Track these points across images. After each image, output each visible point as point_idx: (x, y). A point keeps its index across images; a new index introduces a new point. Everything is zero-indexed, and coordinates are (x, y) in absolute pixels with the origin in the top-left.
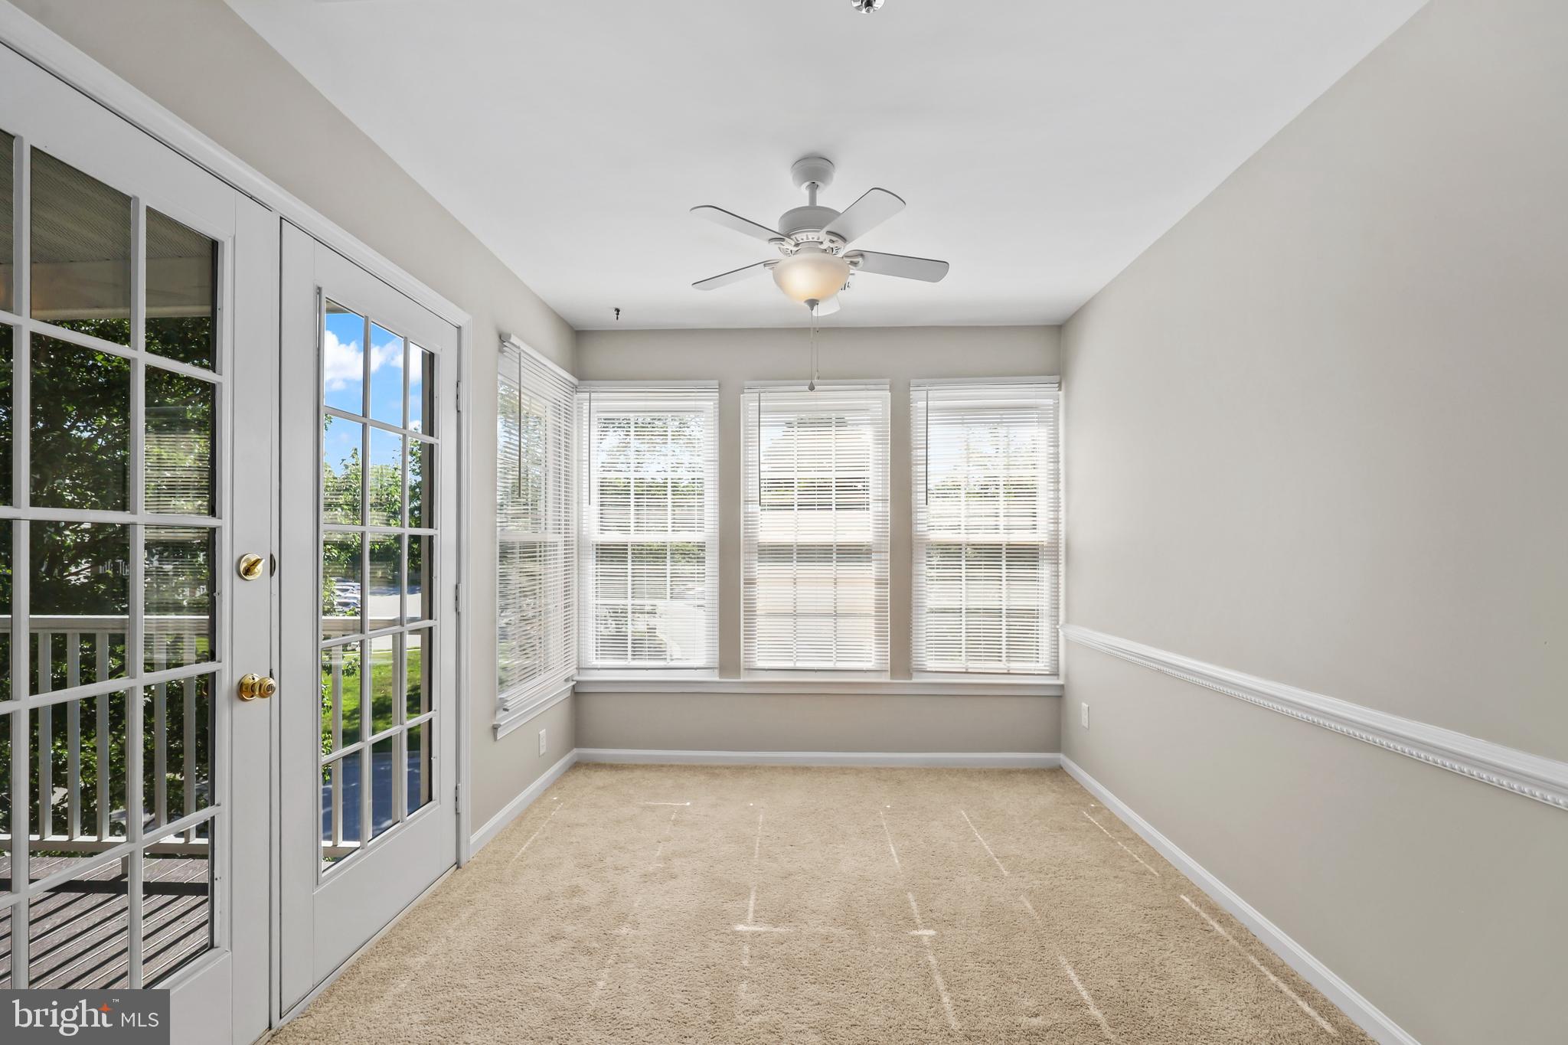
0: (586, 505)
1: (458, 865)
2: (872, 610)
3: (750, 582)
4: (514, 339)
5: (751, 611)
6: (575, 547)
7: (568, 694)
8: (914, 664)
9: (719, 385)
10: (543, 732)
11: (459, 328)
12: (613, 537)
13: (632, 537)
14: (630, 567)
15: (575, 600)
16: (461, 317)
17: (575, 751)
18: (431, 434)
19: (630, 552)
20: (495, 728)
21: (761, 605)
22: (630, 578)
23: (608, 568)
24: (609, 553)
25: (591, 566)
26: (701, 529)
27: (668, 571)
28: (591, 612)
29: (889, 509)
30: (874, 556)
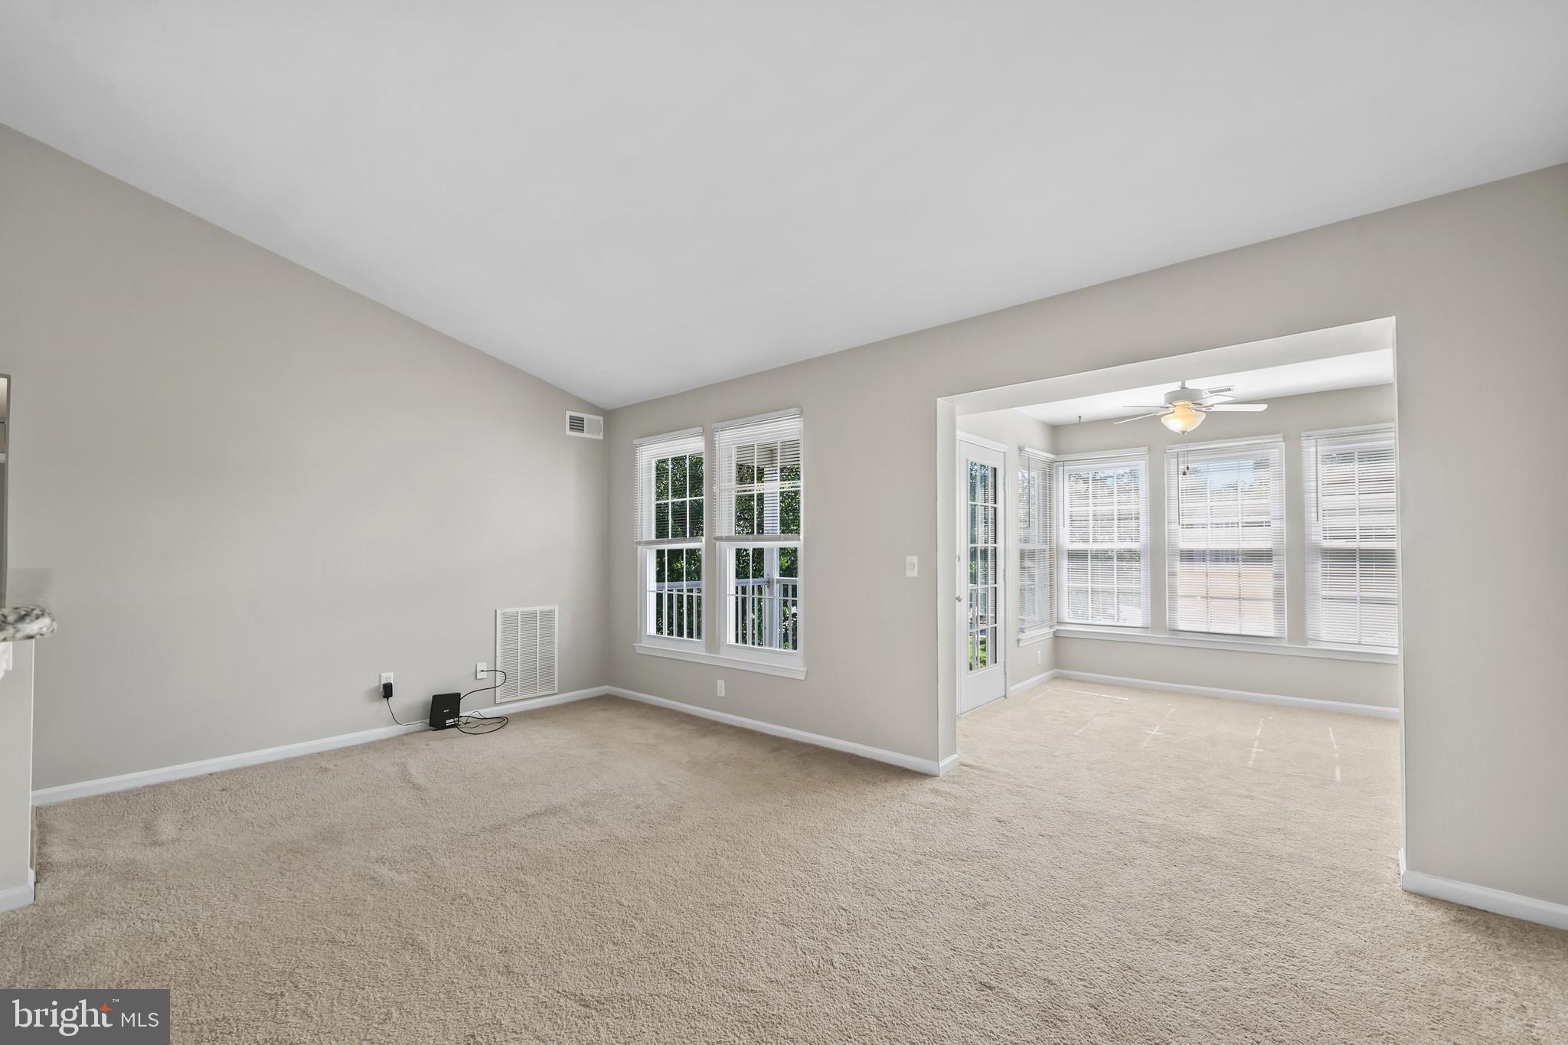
0: (1061, 527)
1: (1005, 696)
2: (1271, 596)
3: (1173, 574)
4: (1026, 449)
5: (1173, 593)
6: (1055, 552)
7: (1051, 636)
8: (1310, 633)
9: (1149, 449)
10: (1039, 652)
11: (1004, 453)
12: (1079, 546)
13: (1091, 546)
14: (1089, 564)
15: (1056, 582)
16: (1004, 448)
17: (1056, 670)
18: (995, 503)
19: (1089, 555)
20: (1019, 640)
21: (1181, 590)
22: (1090, 571)
23: (1076, 564)
24: (1076, 556)
25: (1065, 563)
26: (1137, 539)
27: (1115, 567)
28: (1065, 589)
29: (1285, 525)
30: (1274, 558)
